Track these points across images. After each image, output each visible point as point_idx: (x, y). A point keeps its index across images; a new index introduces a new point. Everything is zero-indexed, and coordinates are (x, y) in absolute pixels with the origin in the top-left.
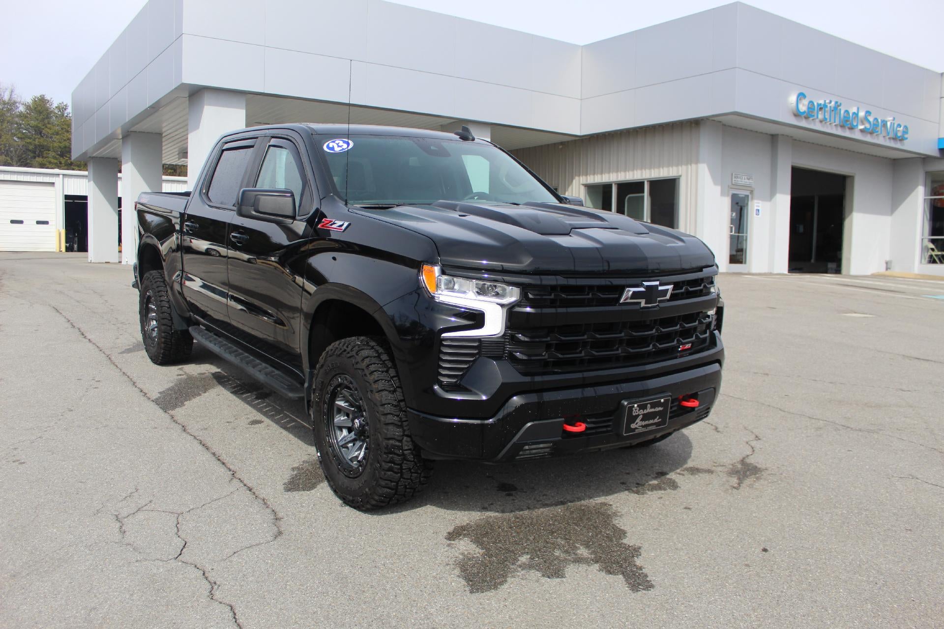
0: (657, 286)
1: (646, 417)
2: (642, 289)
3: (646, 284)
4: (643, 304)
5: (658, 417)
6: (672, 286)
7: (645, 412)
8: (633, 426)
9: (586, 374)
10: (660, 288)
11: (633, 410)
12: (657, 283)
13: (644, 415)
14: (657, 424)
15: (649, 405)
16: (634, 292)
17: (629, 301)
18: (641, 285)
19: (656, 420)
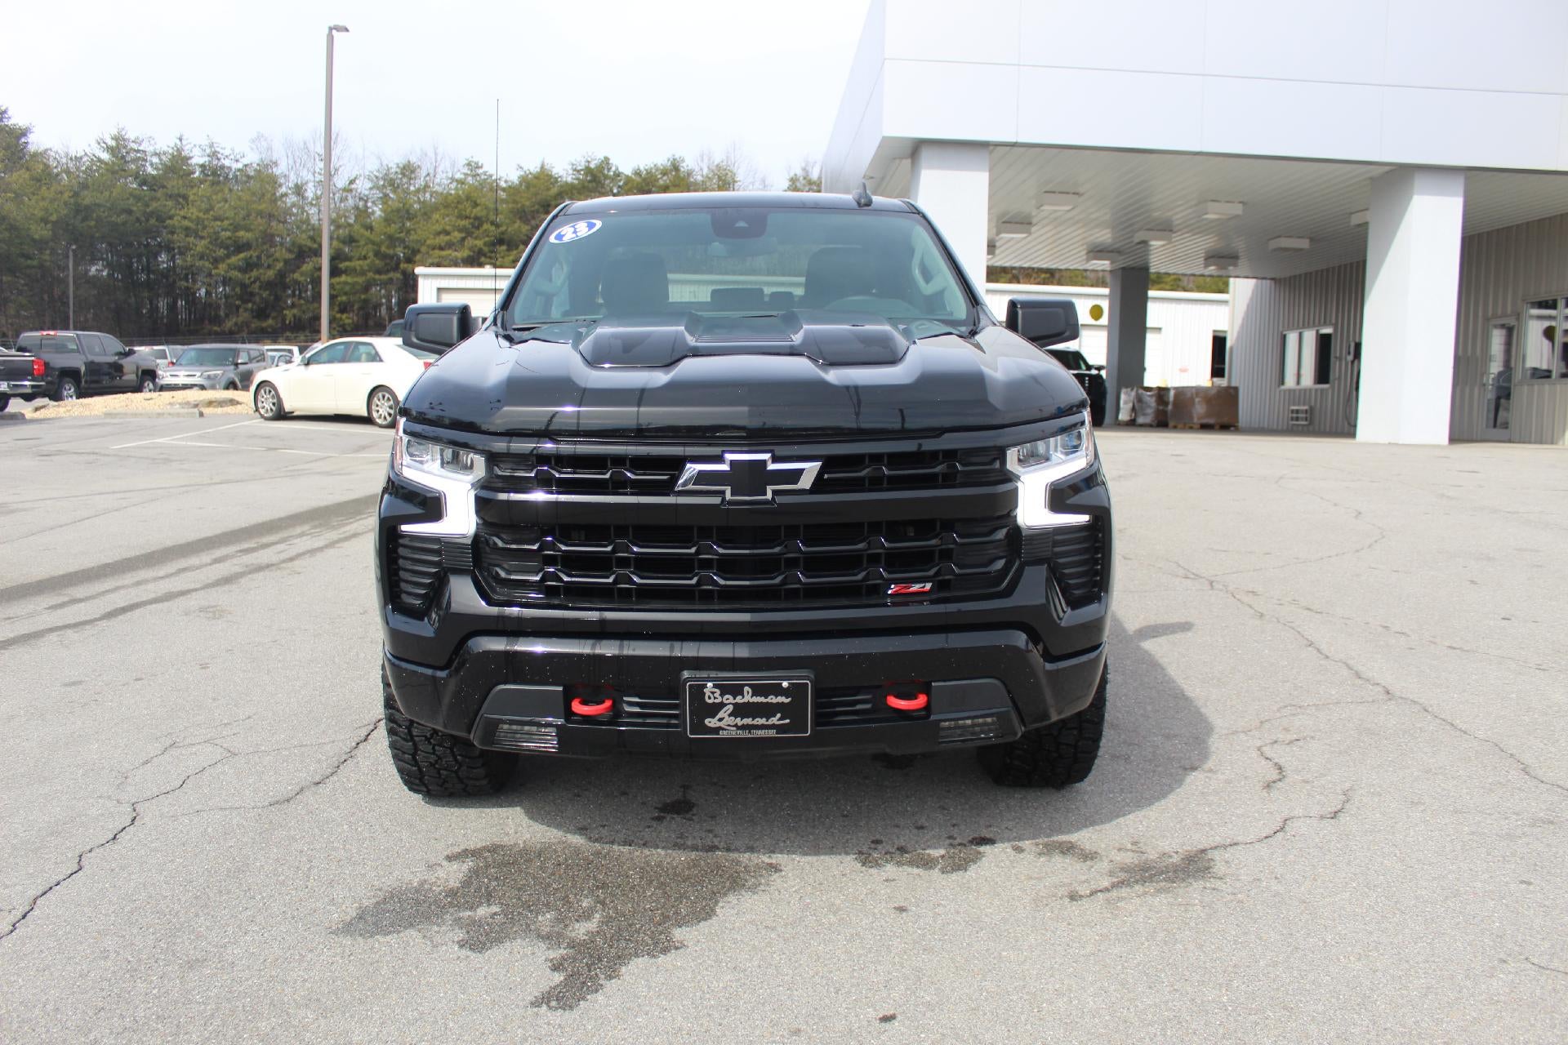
0: (764, 462)
1: (740, 711)
2: (725, 467)
3: (729, 457)
4: (728, 496)
5: (779, 715)
6: (820, 463)
7: (739, 699)
8: (711, 722)
9: (610, 615)
10: (772, 467)
11: (705, 694)
12: (766, 456)
13: (736, 705)
14: (779, 728)
15: (746, 689)
16: (700, 472)
17: (690, 487)
18: (719, 459)
19: (774, 720)
